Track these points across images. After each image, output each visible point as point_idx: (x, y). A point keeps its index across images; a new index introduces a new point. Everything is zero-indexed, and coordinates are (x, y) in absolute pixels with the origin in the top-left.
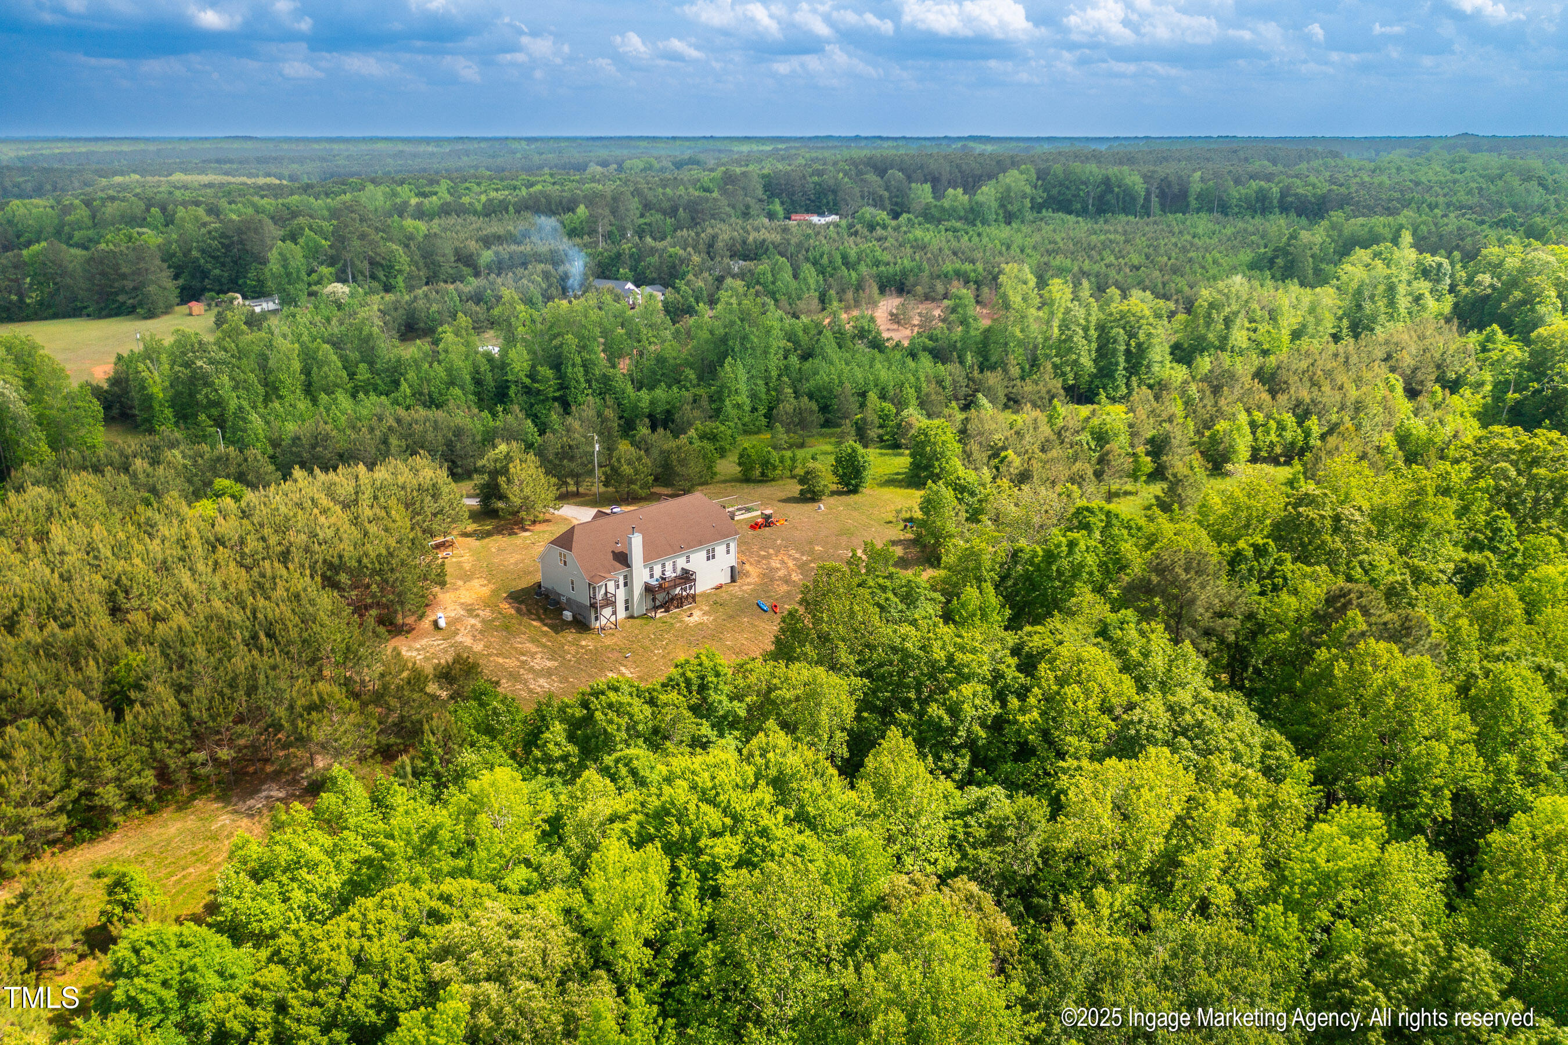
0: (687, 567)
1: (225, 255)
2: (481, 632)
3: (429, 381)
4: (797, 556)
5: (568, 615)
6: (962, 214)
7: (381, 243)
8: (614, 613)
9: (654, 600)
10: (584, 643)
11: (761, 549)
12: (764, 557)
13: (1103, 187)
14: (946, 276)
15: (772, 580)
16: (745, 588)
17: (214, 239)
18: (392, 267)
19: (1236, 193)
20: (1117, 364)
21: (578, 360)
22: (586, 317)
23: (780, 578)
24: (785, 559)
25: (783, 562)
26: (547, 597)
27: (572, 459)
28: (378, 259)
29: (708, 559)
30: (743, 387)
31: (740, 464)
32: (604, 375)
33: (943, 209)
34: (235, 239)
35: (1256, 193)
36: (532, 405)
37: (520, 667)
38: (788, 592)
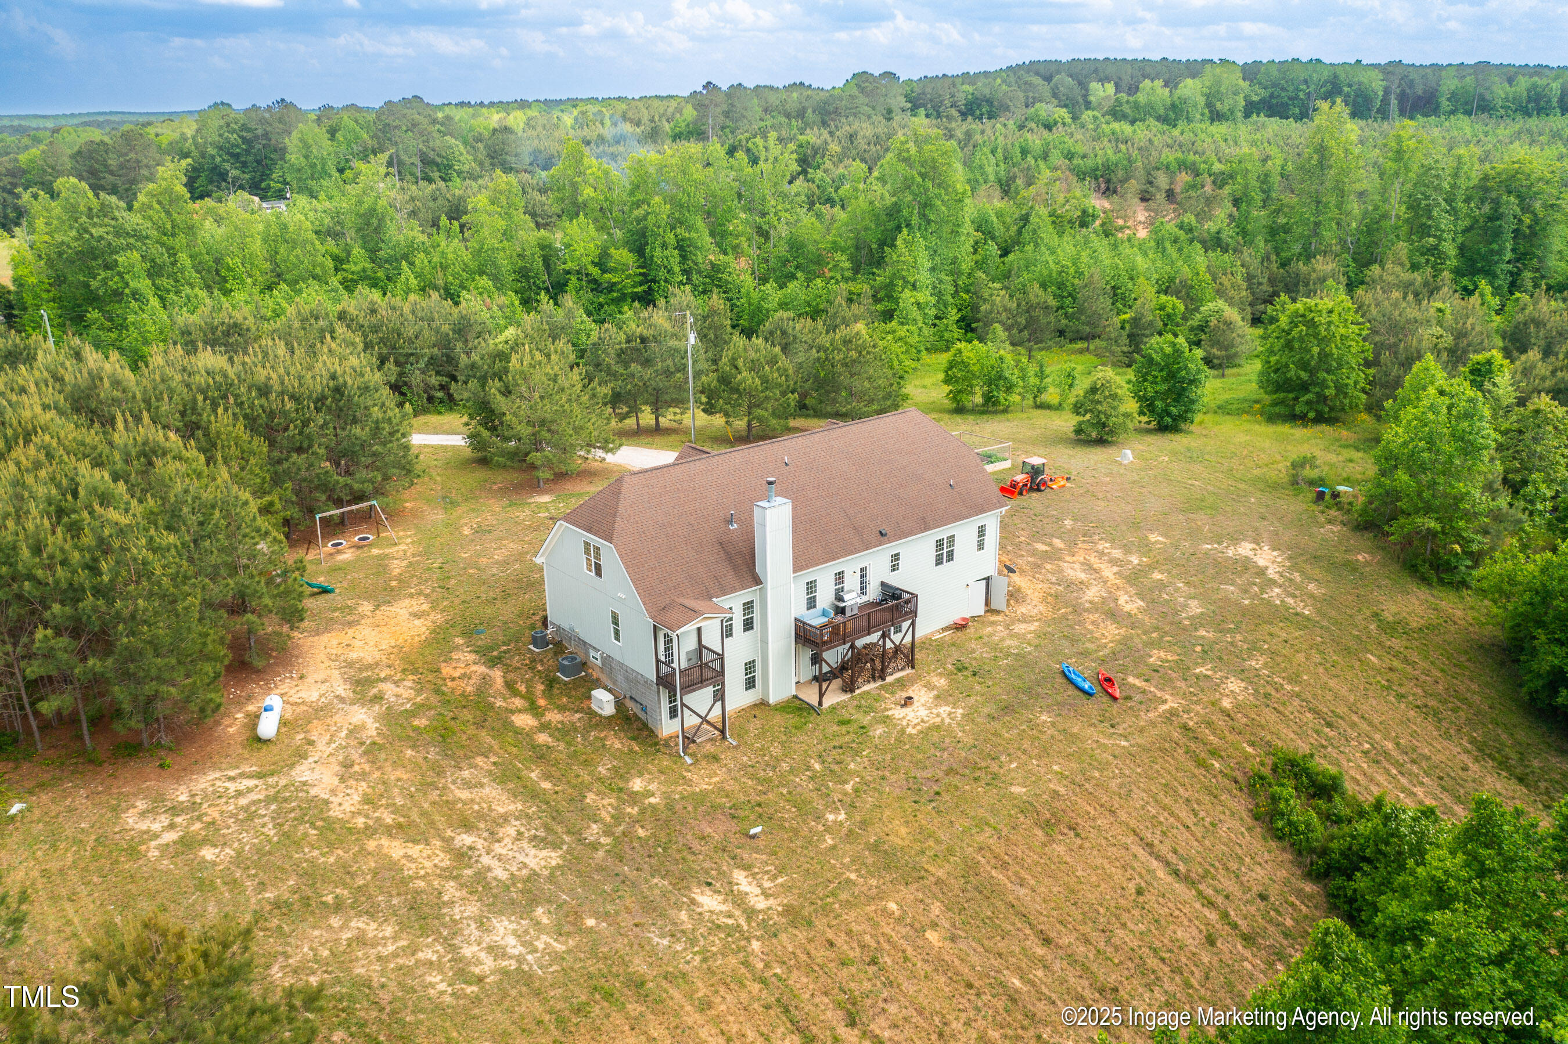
0: (895, 580)
1: (247, 152)
2: (371, 750)
3: (444, 267)
4: (1117, 553)
5: (603, 701)
6: (1162, 112)
7: (436, 135)
8: (720, 696)
9: (816, 660)
10: (637, 784)
11: (1037, 536)
12: (1047, 557)
13: (1329, 87)
14: (1167, 167)
15: (1077, 610)
16: (1020, 628)
17: (234, 131)
18: (451, 167)
19: (1500, 91)
20: (1500, 252)
21: (670, 238)
22: (684, 172)
23: (1095, 608)
24: (1093, 560)
25: (1089, 568)
26: (559, 647)
27: (647, 362)
28: (431, 154)
29: (939, 561)
30: (924, 277)
31: (947, 381)
32: (713, 265)
33: (1137, 106)
34: (259, 132)
35: (1528, 90)
36: (601, 306)
37: (447, 874)
38: (1125, 641)
